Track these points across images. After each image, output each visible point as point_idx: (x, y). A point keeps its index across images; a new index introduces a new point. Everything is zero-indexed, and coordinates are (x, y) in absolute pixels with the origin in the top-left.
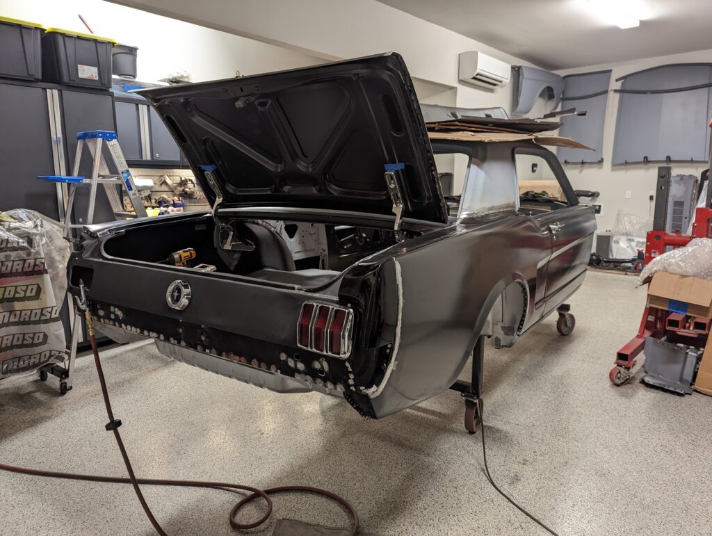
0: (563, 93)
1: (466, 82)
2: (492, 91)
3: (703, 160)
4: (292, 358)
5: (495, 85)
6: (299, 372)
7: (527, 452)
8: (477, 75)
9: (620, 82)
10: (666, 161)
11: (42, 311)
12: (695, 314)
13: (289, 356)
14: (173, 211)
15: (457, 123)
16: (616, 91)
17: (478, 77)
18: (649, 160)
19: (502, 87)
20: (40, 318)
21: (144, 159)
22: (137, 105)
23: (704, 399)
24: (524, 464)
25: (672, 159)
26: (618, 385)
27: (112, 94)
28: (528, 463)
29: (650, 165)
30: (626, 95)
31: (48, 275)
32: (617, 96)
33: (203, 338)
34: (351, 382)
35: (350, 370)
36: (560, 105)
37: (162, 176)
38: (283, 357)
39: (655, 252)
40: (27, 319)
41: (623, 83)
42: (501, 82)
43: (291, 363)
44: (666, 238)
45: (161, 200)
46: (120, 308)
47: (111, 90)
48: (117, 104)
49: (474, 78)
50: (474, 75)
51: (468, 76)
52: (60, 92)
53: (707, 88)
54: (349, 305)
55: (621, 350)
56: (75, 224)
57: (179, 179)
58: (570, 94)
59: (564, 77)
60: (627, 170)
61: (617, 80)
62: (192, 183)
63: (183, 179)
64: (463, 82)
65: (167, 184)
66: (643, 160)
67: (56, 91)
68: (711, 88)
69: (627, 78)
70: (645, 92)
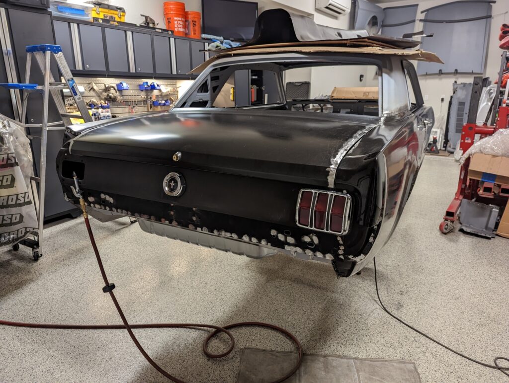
0: (383, 22)
1: (320, 10)
2: (336, 18)
3: (480, 72)
4: (282, 234)
5: (340, 13)
6: (289, 244)
7: (401, 285)
8: (329, 5)
9: (424, 14)
10: (455, 73)
11: (17, 197)
12: (501, 182)
13: (279, 232)
14: (102, 112)
15: (366, 40)
16: (421, 20)
17: (330, 7)
18: (442, 72)
19: (344, 15)
20: (16, 202)
21: (77, 69)
22: (69, 23)
23: (504, 240)
24: (401, 294)
25: (459, 71)
26: (445, 234)
27: (50, 14)
28: (404, 293)
29: (442, 76)
30: (428, 23)
31: (19, 167)
32: (422, 24)
33: (194, 219)
34: (341, 252)
35: (341, 242)
36: (381, 30)
37: (90, 83)
38: (273, 232)
39: (468, 139)
40: (5, 204)
41: (426, 14)
42: (344, 11)
43: (281, 237)
44: (476, 129)
45: (91, 103)
46: (111, 196)
47: (49, 10)
48: (55, 22)
49: (327, 8)
50: (327, 5)
51: (322, 7)
52: (6, 9)
53: (485, 20)
54: (345, 191)
55: (448, 209)
56: (28, 124)
57: (104, 86)
58: (388, 22)
59: (384, 9)
60: (426, 79)
61: (422, 12)
62: (114, 89)
63: (107, 86)
64: (318, 10)
65: (94, 90)
66: (438, 72)
67: (4, 9)
68: (489, 19)
69: (430, 11)
70: (441, 22)
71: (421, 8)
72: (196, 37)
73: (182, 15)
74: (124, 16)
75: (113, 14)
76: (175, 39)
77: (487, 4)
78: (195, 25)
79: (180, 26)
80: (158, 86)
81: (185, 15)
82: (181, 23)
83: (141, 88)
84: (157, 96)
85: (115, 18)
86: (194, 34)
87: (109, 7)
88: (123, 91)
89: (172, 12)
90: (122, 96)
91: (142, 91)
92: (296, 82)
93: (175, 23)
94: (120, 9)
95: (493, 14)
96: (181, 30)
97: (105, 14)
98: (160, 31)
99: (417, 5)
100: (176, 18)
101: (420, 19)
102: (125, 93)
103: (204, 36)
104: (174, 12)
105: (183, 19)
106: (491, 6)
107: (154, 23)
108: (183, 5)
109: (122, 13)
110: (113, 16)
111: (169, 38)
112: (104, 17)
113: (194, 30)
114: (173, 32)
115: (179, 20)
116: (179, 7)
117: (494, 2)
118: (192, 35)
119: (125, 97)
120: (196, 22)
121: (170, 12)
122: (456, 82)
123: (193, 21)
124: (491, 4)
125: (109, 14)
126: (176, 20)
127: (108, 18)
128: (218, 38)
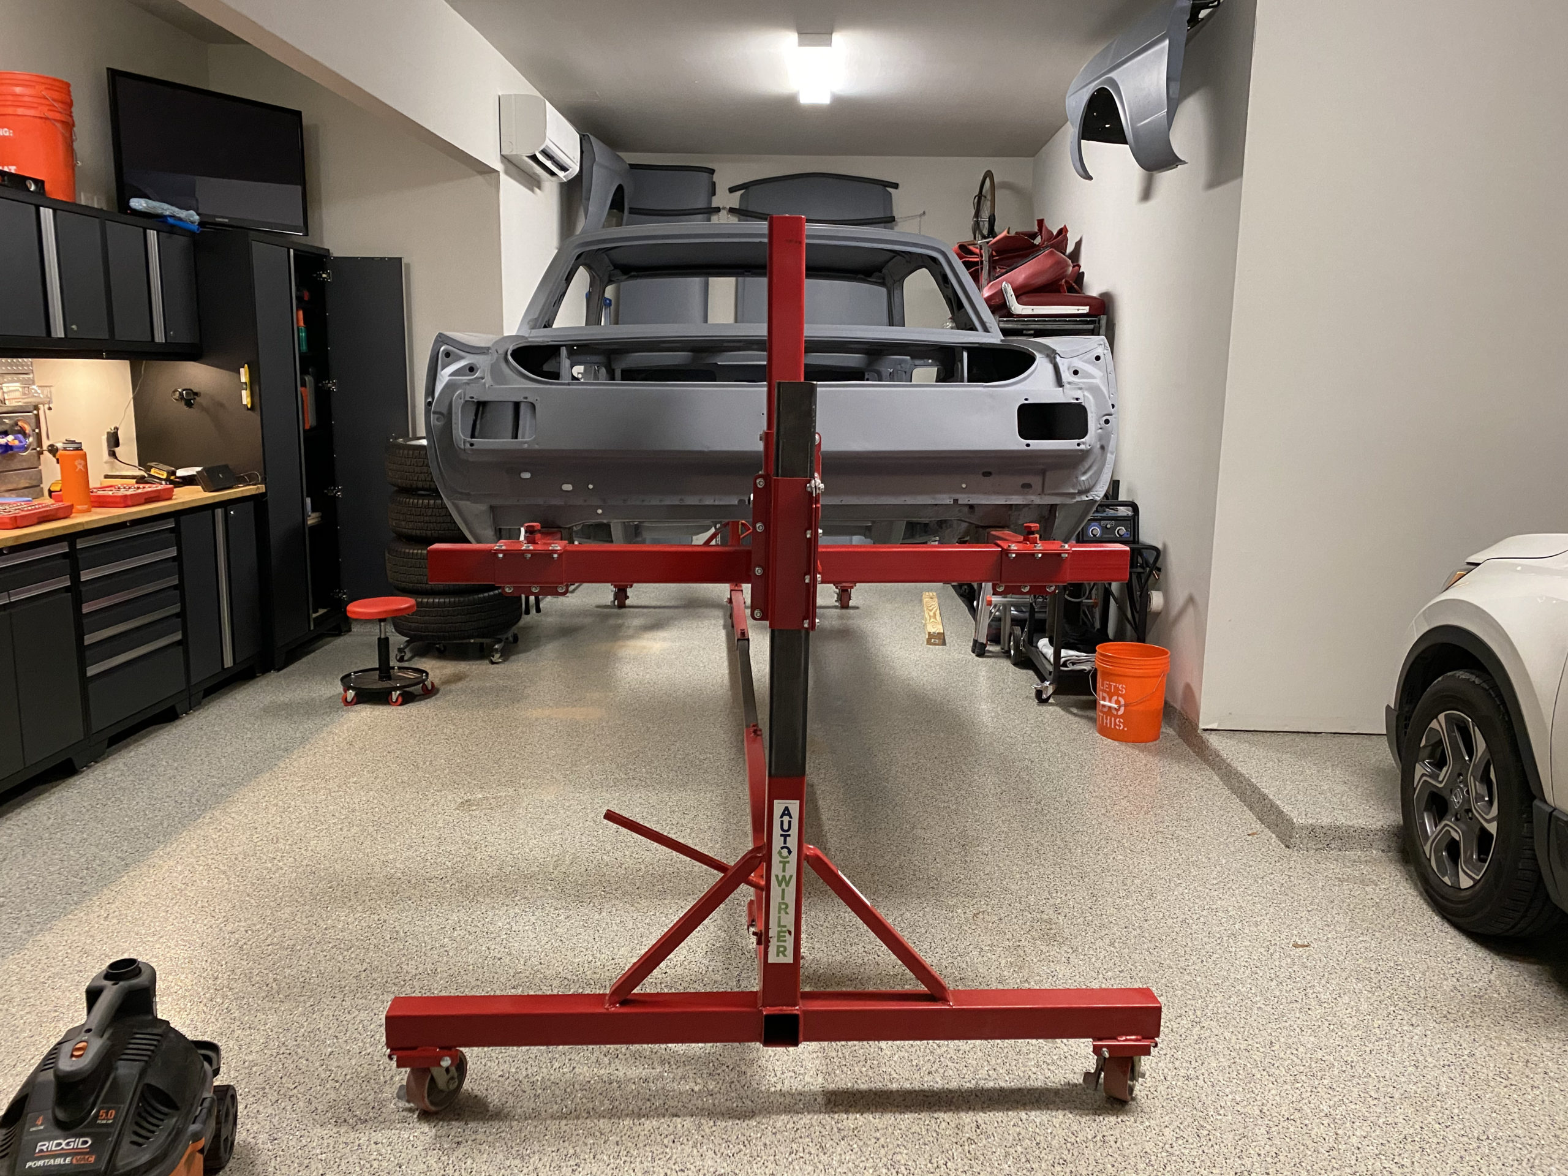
0: (633, 200)
1: (516, 166)
2: (542, 186)
5: (553, 174)
8: (541, 152)
9: (738, 194)
41: (742, 195)
49: (533, 158)
50: (536, 151)
51: (522, 153)
59: (634, 169)
61: (732, 190)
64: (509, 163)
68: (891, 223)
69: (753, 189)
71: (727, 179)
76: (54, 211)
77: (879, 187)
95: (897, 213)
99: (714, 170)
101: (727, 206)
106: (889, 194)
111: (36, 208)
114: (39, 183)
117: (895, 186)
124: (890, 190)
128: (182, 214)
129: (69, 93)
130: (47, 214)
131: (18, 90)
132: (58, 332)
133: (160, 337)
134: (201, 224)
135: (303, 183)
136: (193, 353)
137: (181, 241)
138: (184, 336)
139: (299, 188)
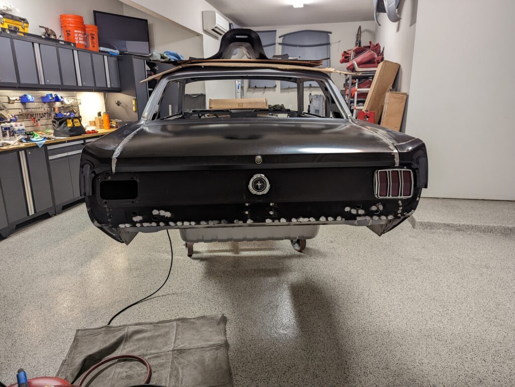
2: (217, 38)
8: (216, 27)
9: (282, 38)
16: (280, 44)
25: (312, 86)
30: (286, 47)
32: (280, 47)
49: (213, 30)
50: (213, 28)
51: (209, 28)
53: (326, 46)
57: (7, 99)
60: (289, 92)
61: (280, 37)
64: (206, 32)
68: (328, 46)
69: (286, 36)
70: (296, 46)
71: (279, 33)
72: (95, 49)
73: (82, 28)
74: (27, 27)
75: (17, 25)
76: (78, 51)
77: (326, 34)
78: (93, 38)
79: (80, 39)
80: (62, 97)
81: (83, 28)
82: (81, 35)
83: (44, 100)
84: (59, 108)
85: (19, 29)
86: (94, 46)
87: (13, 18)
88: (27, 103)
89: (71, 25)
90: (26, 109)
91: (45, 103)
92: (192, 95)
93: (76, 35)
94: (24, 20)
95: (331, 42)
96: (81, 42)
97: (9, 24)
98: (63, 43)
99: (275, 31)
100: (76, 31)
101: (279, 42)
102: (29, 105)
103: (102, 49)
104: (73, 25)
105: (83, 32)
106: (329, 36)
107: (55, 35)
108: (81, 18)
109: (25, 24)
110: (17, 26)
111: (73, 50)
112: (9, 27)
113: (93, 43)
114: (75, 44)
115: (79, 33)
116: (78, 20)
117: (331, 33)
118: (91, 47)
119: (30, 110)
120: (93, 35)
121: (68, 25)
122: (310, 94)
123: (91, 34)
124: (329, 34)
125: (13, 24)
126: (77, 33)
127: (12, 29)
128: (114, 51)
129: (82, 20)
130: (75, 52)
131: (70, 19)
132: (80, 84)
133: (109, 86)
134: (120, 54)
135: (148, 40)
136: (119, 90)
137: (114, 59)
138: (116, 85)
139: (147, 43)
